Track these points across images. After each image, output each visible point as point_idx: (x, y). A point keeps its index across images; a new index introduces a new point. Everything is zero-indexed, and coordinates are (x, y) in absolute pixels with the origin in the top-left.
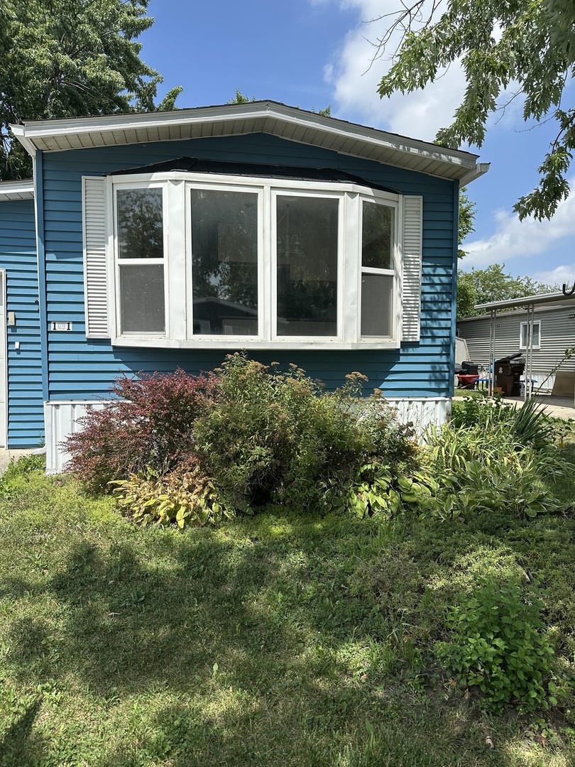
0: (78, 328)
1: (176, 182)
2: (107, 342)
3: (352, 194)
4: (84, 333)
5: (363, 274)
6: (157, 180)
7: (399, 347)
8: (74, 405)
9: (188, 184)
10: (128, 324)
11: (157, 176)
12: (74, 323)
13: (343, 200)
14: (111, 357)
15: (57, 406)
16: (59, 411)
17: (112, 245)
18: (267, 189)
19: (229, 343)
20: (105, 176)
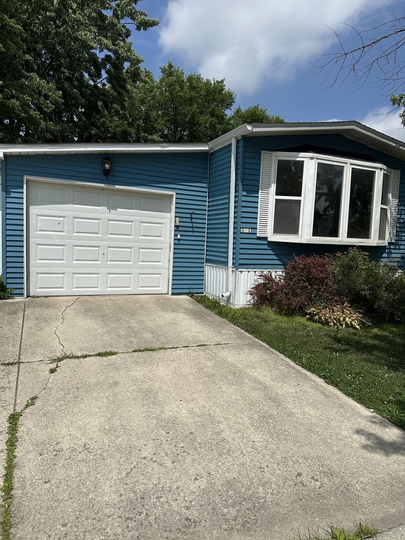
0: (254, 231)
1: (312, 158)
2: (266, 239)
3: (381, 169)
4: (256, 234)
5: (381, 208)
6: (302, 156)
7: (387, 245)
8: (249, 271)
9: (317, 160)
10: (277, 230)
11: (302, 154)
12: (251, 228)
13: (377, 171)
14: (266, 247)
15: (241, 272)
16: (242, 274)
17: (273, 187)
18: (349, 164)
19: (328, 241)
20: (273, 151)
